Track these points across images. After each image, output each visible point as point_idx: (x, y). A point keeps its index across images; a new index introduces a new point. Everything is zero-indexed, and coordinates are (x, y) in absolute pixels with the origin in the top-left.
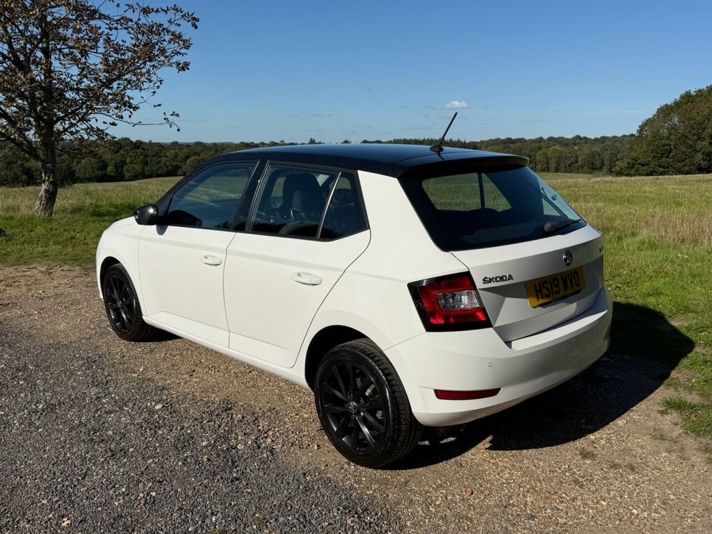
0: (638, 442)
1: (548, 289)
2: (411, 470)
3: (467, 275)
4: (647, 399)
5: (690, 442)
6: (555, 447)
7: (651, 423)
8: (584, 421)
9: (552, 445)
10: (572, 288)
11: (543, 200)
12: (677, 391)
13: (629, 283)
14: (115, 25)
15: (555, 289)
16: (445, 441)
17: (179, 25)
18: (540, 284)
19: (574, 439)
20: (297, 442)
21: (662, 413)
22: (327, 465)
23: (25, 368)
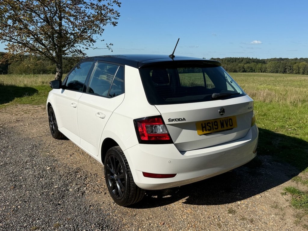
0: (262, 208)
1: (210, 126)
2: (141, 209)
3: (160, 117)
4: (279, 186)
5: (291, 211)
6: (217, 206)
7: (274, 199)
8: (239, 194)
9: (216, 204)
10: (227, 126)
11: (227, 83)
12: (297, 183)
13: (301, 127)
14: (88, 6)
15: (214, 127)
16: (166, 197)
17: (112, 6)
18: (205, 124)
19: (229, 203)
20: (97, 190)
21: (283, 194)
22: (103, 203)
23: (8, 147)
